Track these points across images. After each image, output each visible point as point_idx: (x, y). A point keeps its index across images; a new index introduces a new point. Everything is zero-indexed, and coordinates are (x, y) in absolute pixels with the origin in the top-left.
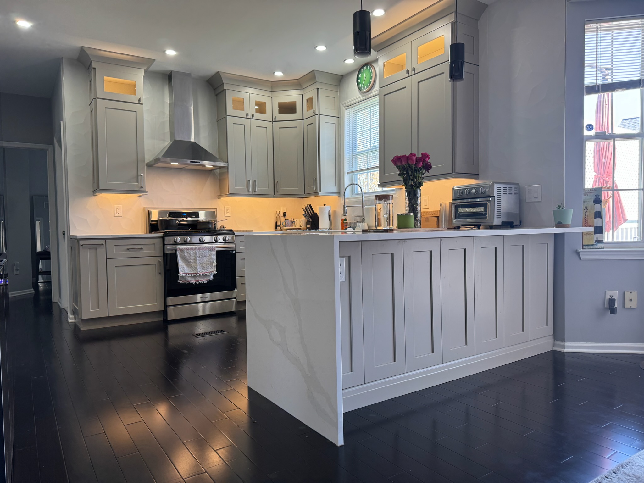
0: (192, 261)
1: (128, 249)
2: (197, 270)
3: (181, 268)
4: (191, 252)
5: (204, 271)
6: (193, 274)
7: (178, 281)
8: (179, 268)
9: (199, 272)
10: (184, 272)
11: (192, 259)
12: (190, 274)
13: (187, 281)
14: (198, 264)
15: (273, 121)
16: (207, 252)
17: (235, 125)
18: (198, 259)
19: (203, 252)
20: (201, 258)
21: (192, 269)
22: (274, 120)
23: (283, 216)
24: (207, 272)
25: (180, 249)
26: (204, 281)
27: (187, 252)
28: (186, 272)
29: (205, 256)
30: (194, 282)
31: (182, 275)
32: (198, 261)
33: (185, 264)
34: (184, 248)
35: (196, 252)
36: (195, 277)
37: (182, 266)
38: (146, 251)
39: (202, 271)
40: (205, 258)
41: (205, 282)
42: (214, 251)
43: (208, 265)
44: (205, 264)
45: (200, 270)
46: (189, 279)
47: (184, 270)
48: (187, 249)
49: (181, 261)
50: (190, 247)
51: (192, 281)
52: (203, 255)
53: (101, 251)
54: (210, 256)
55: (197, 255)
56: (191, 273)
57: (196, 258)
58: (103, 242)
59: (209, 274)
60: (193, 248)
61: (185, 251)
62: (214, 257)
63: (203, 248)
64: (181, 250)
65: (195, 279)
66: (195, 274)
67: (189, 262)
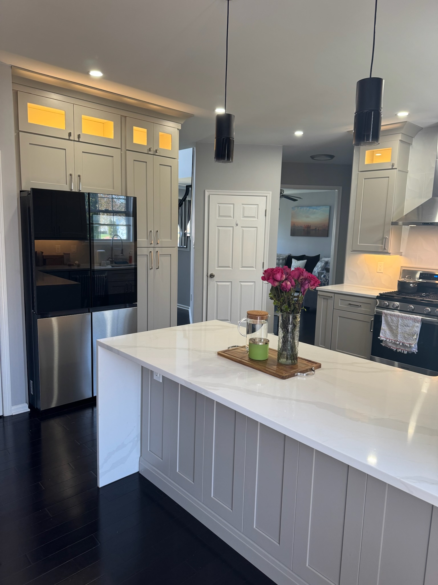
0: (394, 328)
1: (350, 304)
2: (398, 338)
3: (383, 332)
4: (394, 318)
5: (405, 341)
6: (393, 341)
7: (381, 343)
8: (381, 331)
9: (399, 341)
10: (385, 336)
11: (394, 326)
12: (391, 340)
13: (389, 347)
14: (399, 333)
16: (411, 323)
18: (399, 327)
19: (406, 322)
20: (404, 327)
21: (394, 336)
24: (408, 343)
25: (385, 313)
26: (404, 351)
27: (391, 318)
28: (388, 336)
29: (408, 326)
30: (396, 349)
31: (381, 338)
32: (399, 329)
33: (389, 329)
34: (389, 314)
35: (399, 320)
36: (395, 344)
37: (384, 330)
38: (363, 309)
39: (403, 341)
40: (408, 328)
41: (406, 352)
42: (418, 323)
43: (409, 336)
44: (407, 334)
45: (400, 338)
46: (390, 345)
47: (386, 335)
48: (391, 315)
49: (385, 325)
50: (394, 313)
51: (394, 348)
52: (406, 324)
53: (330, 302)
54: (413, 327)
55: (399, 323)
56: (393, 339)
57: (398, 326)
58: (332, 295)
59: (408, 345)
60: (396, 315)
61: (389, 316)
62: (418, 330)
63: (406, 317)
64: (386, 315)
65: (397, 347)
66: (396, 341)
67: (392, 328)
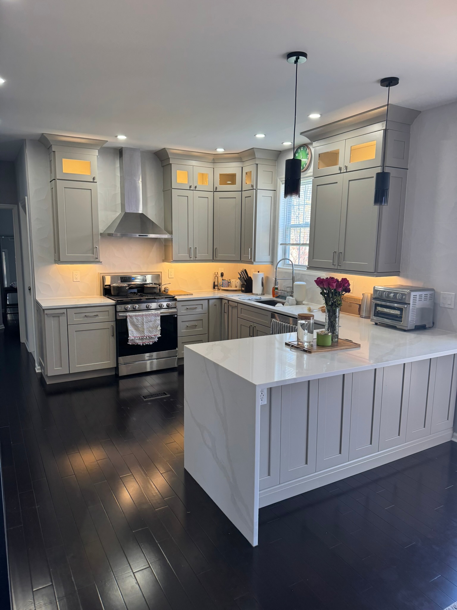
0: (140, 326)
1: (86, 316)
2: (144, 334)
3: (131, 332)
4: (139, 318)
5: (150, 335)
6: (140, 337)
7: (128, 343)
8: (129, 332)
9: (146, 336)
10: (133, 336)
11: (140, 325)
12: (138, 337)
13: (136, 343)
14: (145, 329)
15: (214, 192)
16: (153, 318)
17: (179, 197)
18: (145, 324)
19: (149, 318)
20: (148, 323)
21: (140, 333)
22: (215, 190)
23: (220, 276)
24: (153, 335)
25: (130, 316)
26: (150, 342)
27: (136, 318)
28: (135, 335)
29: (151, 322)
30: (142, 344)
31: (131, 338)
32: (145, 326)
33: (134, 328)
34: (134, 315)
35: (143, 318)
36: (142, 339)
37: (131, 330)
38: (101, 317)
39: (148, 335)
40: (151, 323)
41: (151, 343)
42: (159, 317)
43: (153, 329)
44: (151, 328)
45: (146, 334)
46: (137, 341)
47: (133, 334)
48: (136, 316)
49: (130, 326)
50: (139, 314)
51: (140, 343)
52: (149, 320)
53: (63, 319)
54: (155, 321)
55: (144, 321)
56: (140, 336)
57: (143, 323)
58: (65, 311)
59: (154, 337)
60: (141, 315)
61: (134, 318)
62: (159, 322)
63: (149, 314)
64: (131, 317)
65: (142, 341)
66: (143, 337)
67: (137, 327)
